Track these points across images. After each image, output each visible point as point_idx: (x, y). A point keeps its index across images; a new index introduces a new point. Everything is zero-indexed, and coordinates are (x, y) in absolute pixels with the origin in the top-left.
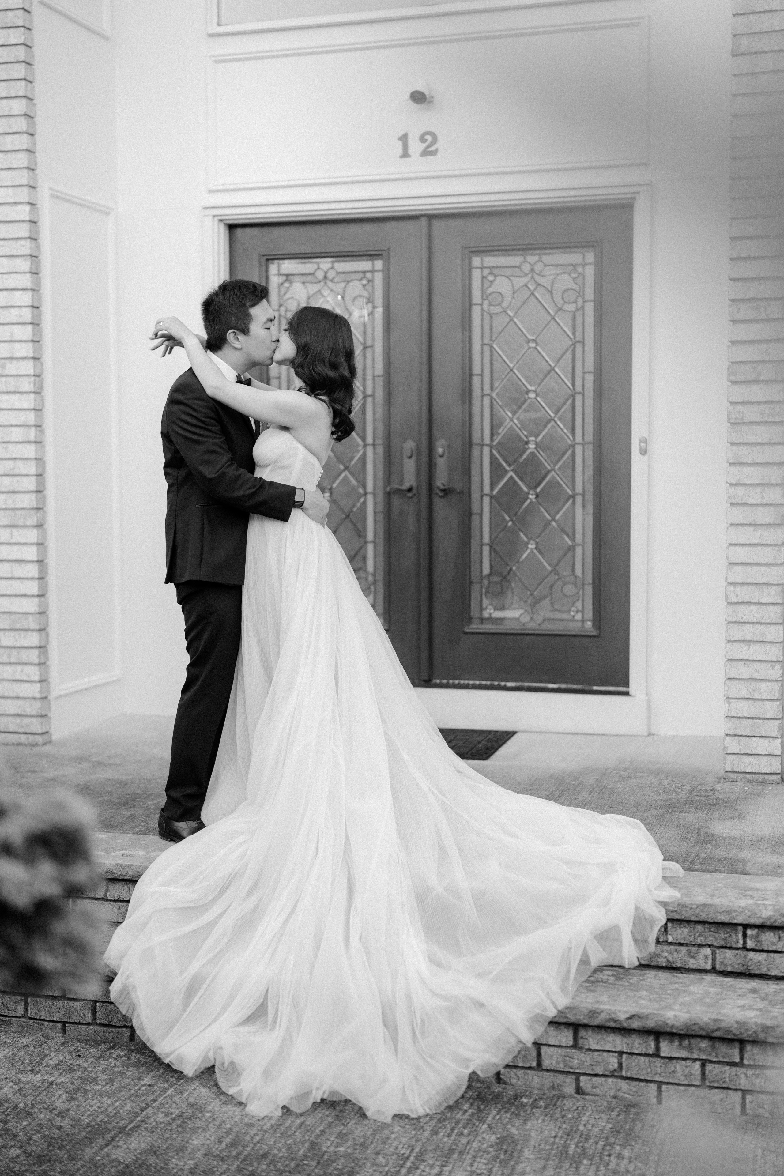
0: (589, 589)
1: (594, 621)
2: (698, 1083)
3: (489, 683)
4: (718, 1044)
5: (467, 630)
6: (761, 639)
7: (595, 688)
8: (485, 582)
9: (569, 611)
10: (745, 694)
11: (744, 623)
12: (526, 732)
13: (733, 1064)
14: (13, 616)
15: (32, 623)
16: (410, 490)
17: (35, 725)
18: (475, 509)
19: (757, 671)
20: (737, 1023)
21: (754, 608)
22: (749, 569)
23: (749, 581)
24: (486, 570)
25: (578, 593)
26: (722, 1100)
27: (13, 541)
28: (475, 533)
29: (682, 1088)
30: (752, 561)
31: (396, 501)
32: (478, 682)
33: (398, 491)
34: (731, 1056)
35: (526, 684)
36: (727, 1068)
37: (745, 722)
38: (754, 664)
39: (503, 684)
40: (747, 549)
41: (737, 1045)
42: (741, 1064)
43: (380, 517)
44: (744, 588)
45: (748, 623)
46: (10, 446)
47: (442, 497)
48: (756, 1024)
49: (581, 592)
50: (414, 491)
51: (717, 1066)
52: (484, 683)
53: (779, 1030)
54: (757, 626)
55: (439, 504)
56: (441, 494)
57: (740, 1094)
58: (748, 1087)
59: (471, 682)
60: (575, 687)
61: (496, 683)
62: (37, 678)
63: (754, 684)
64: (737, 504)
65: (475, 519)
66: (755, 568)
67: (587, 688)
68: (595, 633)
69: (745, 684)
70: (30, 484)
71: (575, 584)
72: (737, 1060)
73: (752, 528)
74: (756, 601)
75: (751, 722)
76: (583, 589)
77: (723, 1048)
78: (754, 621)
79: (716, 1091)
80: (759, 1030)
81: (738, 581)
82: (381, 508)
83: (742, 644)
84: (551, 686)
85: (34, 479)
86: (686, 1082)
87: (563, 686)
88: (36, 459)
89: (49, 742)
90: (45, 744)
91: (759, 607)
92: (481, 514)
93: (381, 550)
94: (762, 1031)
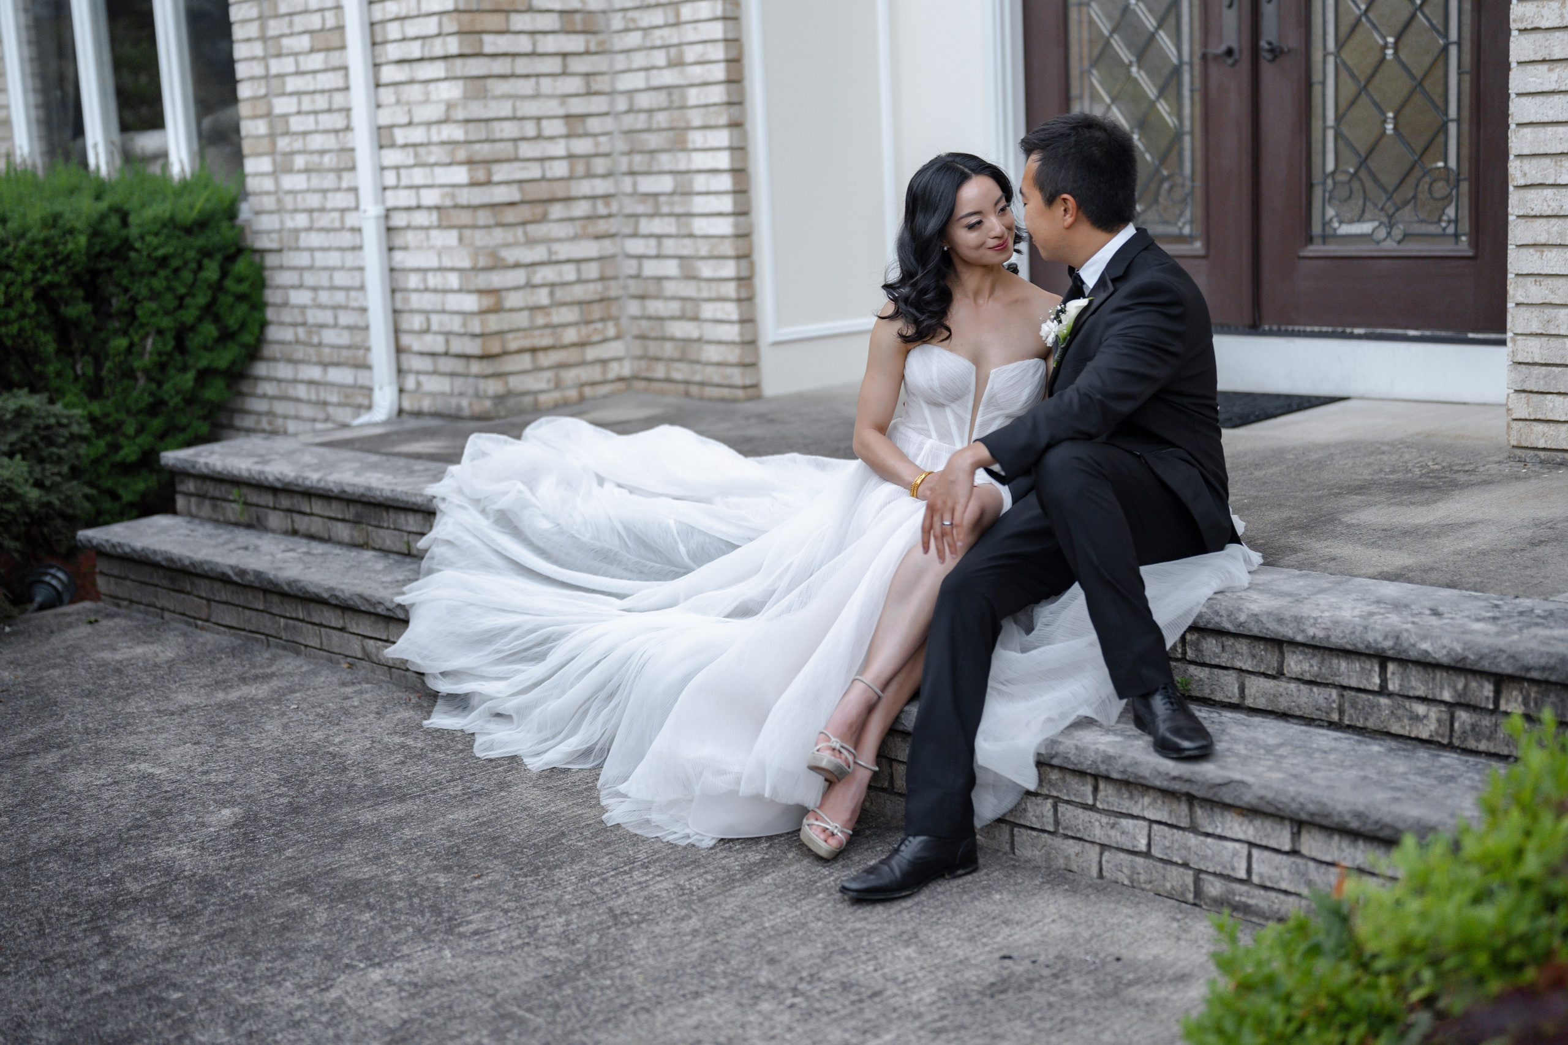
0: (1465, 187)
1: (1469, 235)
2: (1051, 829)
3: (1330, 329)
4: (1069, 778)
5: (1303, 254)
6: (1559, 242)
7: (1471, 335)
8: (1330, 182)
9: (1440, 220)
10: (1535, 327)
11: (1535, 216)
12: (1362, 398)
13: (1086, 807)
14: (713, 241)
15: (727, 248)
16: (1229, 52)
17: (737, 376)
18: (1317, 77)
19: (1553, 292)
20: (1077, 747)
21: (1549, 193)
22: (1542, 132)
23: (1541, 151)
24: (1330, 166)
25: (1450, 194)
26: (1077, 855)
27: (708, 145)
28: (1317, 110)
29: (1035, 833)
30: (1546, 119)
31: (1215, 71)
32: (1316, 329)
33: (1217, 57)
34: (1083, 796)
35: (1379, 331)
36: (1080, 811)
37: (1536, 370)
38: (1549, 281)
39: (1348, 330)
40: (1539, 99)
41: (1090, 780)
42: (1092, 808)
43: (1197, 97)
44: (1534, 161)
45: (1541, 216)
46: (701, 25)
47: (1272, 61)
48: (1097, 751)
49: (1454, 192)
50: (1236, 55)
51: (1069, 807)
52: (1324, 329)
53: (1120, 761)
54: (1554, 221)
55: (1268, 70)
56: (1269, 56)
57: (1097, 848)
58: (1105, 841)
59: (1309, 329)
60: (1443, 334)
61: (1340, 329)
62: (735, 317)
63: (1549, 311)
64: (1526, 30)
65: (1317, 90)
66: (1550, 130)
67: (1461, 336)
68: (1470, 253)
69: (1536, 312)
70: (719, 72)
71: (1447, 180)
72: (1090, 802)
73: (1545, 67)
74: (1551, 181)
75: (1544, 370)
76: (1457, 186)
77: (1074, 782)
78: (1549, 213)
79: (1071, 841)
80: (1099, 760)
81: (1526, 151)
82: (1198, 83)
83: (1532, 251)
84: (1412, 333)
85: (722, 66)
86: (1038, 826)
87: (1428, 333)
88: (726, 40)
89: (758, 397)
90: (750, 399)
91: (1555, 190)
92: (1324, 83)
93: (1198, 144)
94: (1103, 762)
